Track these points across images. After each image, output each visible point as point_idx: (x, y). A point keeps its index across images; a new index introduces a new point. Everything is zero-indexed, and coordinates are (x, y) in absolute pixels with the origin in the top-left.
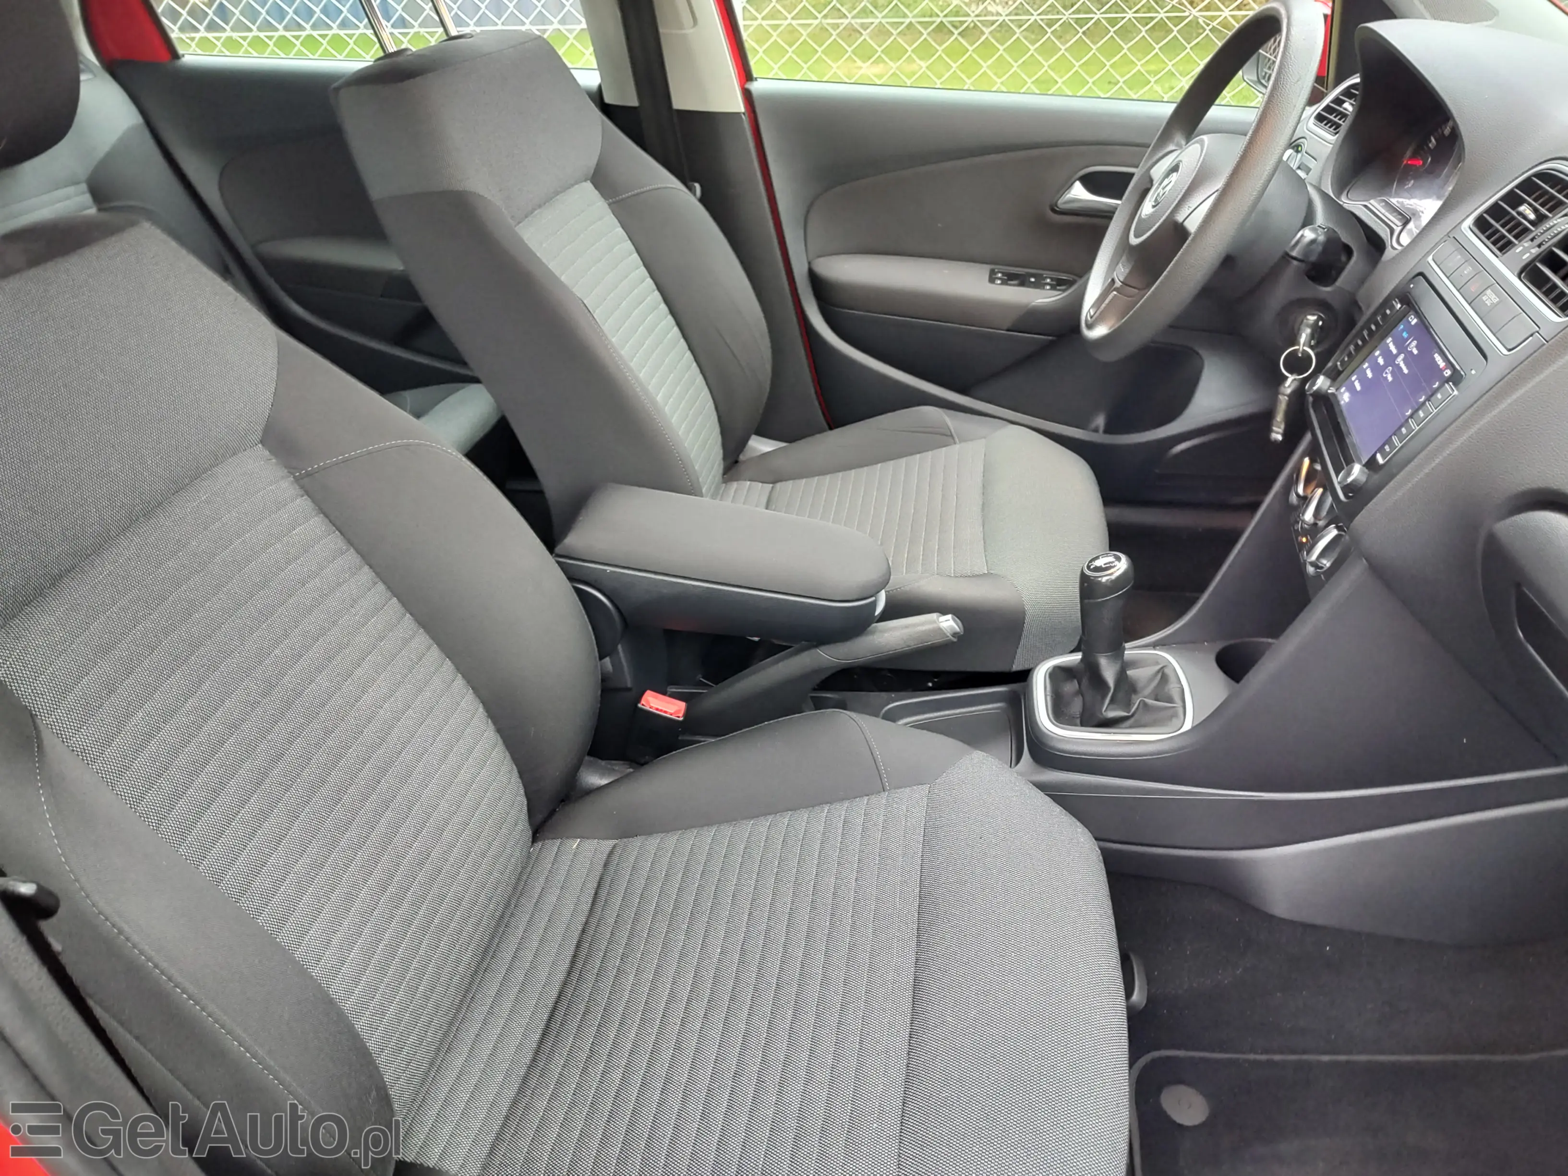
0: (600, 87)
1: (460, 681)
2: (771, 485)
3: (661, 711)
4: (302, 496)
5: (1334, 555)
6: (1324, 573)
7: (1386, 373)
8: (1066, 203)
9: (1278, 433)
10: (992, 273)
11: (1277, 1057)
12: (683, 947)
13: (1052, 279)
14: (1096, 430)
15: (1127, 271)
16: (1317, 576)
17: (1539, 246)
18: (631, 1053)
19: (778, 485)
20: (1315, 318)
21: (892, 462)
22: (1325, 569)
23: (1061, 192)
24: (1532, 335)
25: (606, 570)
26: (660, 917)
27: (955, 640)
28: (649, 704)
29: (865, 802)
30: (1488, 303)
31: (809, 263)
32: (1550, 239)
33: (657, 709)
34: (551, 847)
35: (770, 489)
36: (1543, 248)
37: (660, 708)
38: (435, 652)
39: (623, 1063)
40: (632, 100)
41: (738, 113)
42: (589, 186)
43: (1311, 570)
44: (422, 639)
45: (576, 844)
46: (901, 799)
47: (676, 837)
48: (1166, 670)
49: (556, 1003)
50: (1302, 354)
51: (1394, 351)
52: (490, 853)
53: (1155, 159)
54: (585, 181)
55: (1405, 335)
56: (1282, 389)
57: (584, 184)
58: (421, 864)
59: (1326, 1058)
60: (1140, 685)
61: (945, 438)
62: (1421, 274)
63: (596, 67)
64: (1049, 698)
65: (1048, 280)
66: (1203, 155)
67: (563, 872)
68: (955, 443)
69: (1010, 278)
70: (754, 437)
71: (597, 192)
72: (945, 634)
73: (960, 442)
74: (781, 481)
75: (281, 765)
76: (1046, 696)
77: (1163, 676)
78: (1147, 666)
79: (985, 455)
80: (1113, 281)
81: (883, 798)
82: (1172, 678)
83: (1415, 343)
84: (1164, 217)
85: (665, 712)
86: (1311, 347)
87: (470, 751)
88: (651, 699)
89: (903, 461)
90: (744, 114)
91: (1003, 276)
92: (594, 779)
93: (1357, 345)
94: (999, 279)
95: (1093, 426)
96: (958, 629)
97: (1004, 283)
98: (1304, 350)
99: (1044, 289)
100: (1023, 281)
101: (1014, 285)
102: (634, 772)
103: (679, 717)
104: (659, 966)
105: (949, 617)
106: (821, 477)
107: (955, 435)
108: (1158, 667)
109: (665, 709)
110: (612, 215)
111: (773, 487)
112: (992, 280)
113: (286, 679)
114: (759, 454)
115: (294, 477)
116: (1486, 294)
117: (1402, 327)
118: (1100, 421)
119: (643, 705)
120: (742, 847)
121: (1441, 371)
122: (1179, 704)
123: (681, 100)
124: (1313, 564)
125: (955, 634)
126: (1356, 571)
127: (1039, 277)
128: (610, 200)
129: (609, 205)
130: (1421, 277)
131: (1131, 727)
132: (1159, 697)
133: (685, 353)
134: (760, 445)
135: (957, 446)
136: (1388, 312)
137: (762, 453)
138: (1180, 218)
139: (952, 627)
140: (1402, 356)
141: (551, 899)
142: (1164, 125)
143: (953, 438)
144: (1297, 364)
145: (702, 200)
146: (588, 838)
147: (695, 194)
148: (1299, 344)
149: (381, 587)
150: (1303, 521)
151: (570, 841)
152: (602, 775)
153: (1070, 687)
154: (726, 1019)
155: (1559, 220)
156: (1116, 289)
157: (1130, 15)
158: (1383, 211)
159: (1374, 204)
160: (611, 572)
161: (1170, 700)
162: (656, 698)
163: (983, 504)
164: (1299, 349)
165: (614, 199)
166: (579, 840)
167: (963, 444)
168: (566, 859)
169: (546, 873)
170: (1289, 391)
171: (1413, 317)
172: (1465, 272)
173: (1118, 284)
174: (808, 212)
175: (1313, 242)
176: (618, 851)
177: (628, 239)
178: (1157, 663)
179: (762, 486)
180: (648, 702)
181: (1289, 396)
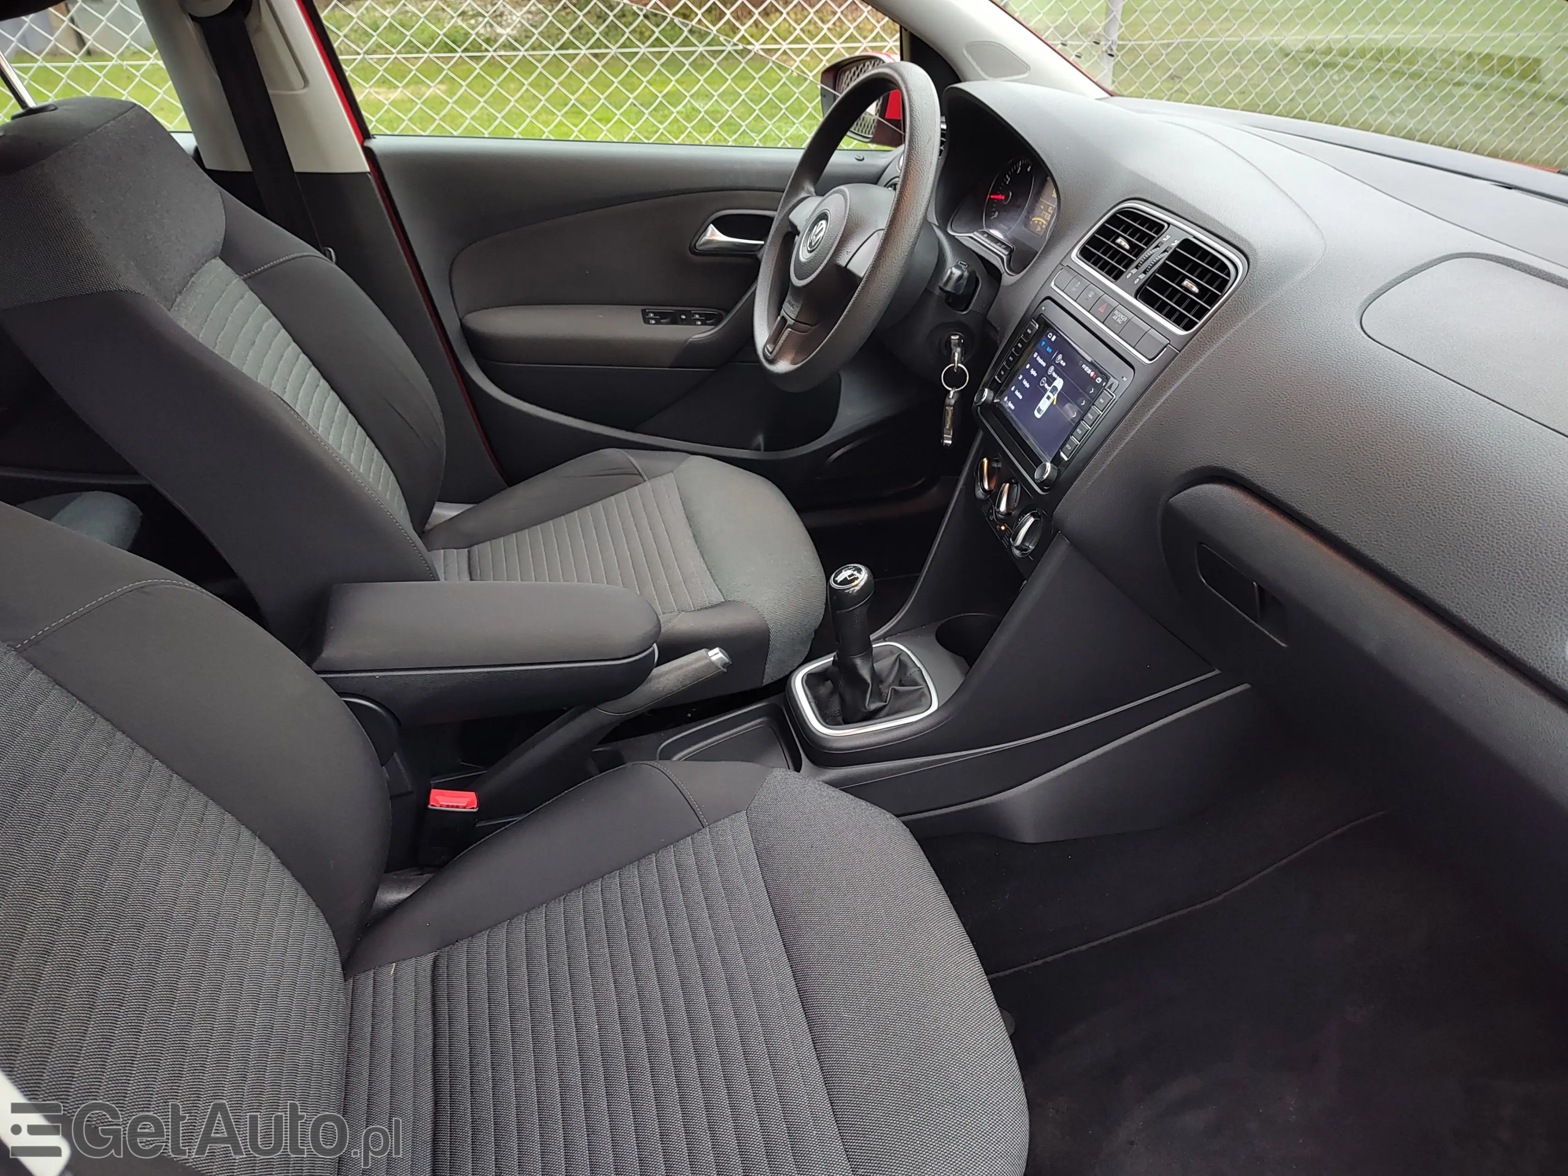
0: (197, 150)
1: (246, 834)
2: (466, 550)
3: (452, 807)
4: (32, 669)
5: (1036, 539)
6: (1030, 554)
7: (1042, 383)
8: (704, 244)
9: (948, 439)
10: (644, 313)
11: (1049, 959)
12: (556, 1036)
13: (700, 315)
14: (758, 449)
15: (798, 310)
16: (1025, 558)
17: (1145, 272)
18: (543, 1154)
19: (475, 548)
20: (957, 337)
21: (588, 507)
22: (1030, 551)
23: (699, 234)
24: (1166, 347)
25: (375, 676)
26: (519, 1016)
27: (725, 670)
28: (439, 803)
29: (690, 842)
30: (1119, 321)
31: (460, 320)
32: (1152, 267)
33: (448, 806)
34: (366, 981)
35: (467, 553)
36: (1149, 274)
37: (451, 804)
38: (214, 810)
39: (539, 1165)
40: (242, 164)
41: (364, 174)
42: (218, 263)
43: (1017, 552)
44: (196, 800)
45: (393, 970)
46: (724, 831)
47: (505, 931)
48: (902, 658)
49: (434, 1134)
50: (957, 369)
51: (1044, 364)
52: (322, 1007)
53: (791, 205)
54: (214, 257)
55: (1049, 349)
56: (947, 401)
57: (213, 261)
58: (268, 1040)
59: (1084, 947)
60: (884, 675)
61: (633, 477)
62: (1049, 298)
63: (190, 130)
64: (813, 704)
65: (697, 316)
66: (848, 204)
67: (389, 1003)
68: (645, 481)
69: (661, 318)
70: (437, 504)
71: (230, 270)
72: (717, 667)
73: (649, 479)
74: (477, 544)
75: (106, 980)
76: (810, 703)
77: (902, 664)
78: (884, 658)
79: (678, 489)
80: (784, 320)
81: (705, 836)
82: (910, 664)
83: (1060, 357)
84: (825, 262)
85: (457, 807)
86: (962, 363)
87: (277, 904)
88: (438, 798)
89: (599, 505)
90: (369, 173)
91: (655, 315)
92: (391, 896)
93: (1008, 361)
94: (652, 319)
95: (754, 445)
96: (727, 660)
97: (658, 322)
98: (958, 367)
99: (696, 325)
100: (674, 320)
101: (667, 324)
102: (434, 877)
103: (473, 808)
104: (536, 1063)
105: (717, 650)
106: (519, 533)
107: (643, 473)
108: (896, 656)
109: (455, 804)
110: (251, 292)
111: (469, 552)
112: (646, 321)
113: (80, 881)
114: (444, 520)
115: (16, 650)
116: (1114, 314)
117: (1044, 343)
118: (760, 439)
119: (433, 806)
120: (581, 918)
121: (1093, 379)
122: (924, 686)
123: (301, 163)
124: (1017, 548)
125: (725, 665)
126: (1060, 551)
127: (689, 314)
128: (245, 276)
129: (244, 280)
130: (1048, 301)
131: (888, 715)
132: (903, 682)
133: (357, 429)
134: (444, 512)
135: (648, 484)
136: (1029, 331)
137: (449, 518)
138: (842, 262)
139: (721, 658)
140: (1052, 368)
141: (386, 1032)
142: (794, 172)
143: (641, 476)
144: (955, 378)
145: (337, 264)
146: (404, 960)
147: (331, 259)
148: (954, 363)
149: (140, 752)
150: (999, 512)
151: (384, 970)
152: (400, 889)
153: (825, 689)
154: (631, 1088)
155: (1153, 251)
156: (789, 326)
157: (672, 49)
158: (989, 242)
159: (976, 235)
160: (380, 677)
161: (916, 684)
162: (443, 795)
163: (694, 536)
164: (954, 366)
165: (249, 274)
166: (394, 964)
167: (653, 480)
168: (388, 988)
169: (370, 1009)
170: (953, 402)
171: (1051, 334)
172: (1090, 296)
173: (790, 322)
174: (451, 271)
175: (961, 277)
176: (443, 963)
177: (271, 315)
178: (892, 653)
179: (457, 552)
180: (437, 802)
181: (954, 406)
